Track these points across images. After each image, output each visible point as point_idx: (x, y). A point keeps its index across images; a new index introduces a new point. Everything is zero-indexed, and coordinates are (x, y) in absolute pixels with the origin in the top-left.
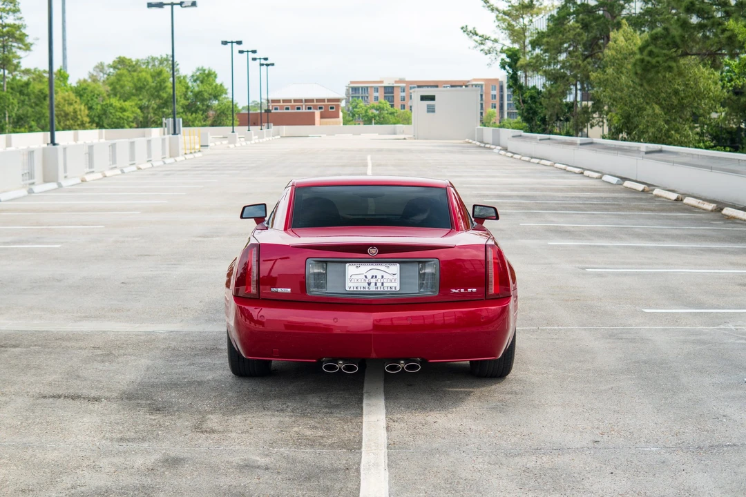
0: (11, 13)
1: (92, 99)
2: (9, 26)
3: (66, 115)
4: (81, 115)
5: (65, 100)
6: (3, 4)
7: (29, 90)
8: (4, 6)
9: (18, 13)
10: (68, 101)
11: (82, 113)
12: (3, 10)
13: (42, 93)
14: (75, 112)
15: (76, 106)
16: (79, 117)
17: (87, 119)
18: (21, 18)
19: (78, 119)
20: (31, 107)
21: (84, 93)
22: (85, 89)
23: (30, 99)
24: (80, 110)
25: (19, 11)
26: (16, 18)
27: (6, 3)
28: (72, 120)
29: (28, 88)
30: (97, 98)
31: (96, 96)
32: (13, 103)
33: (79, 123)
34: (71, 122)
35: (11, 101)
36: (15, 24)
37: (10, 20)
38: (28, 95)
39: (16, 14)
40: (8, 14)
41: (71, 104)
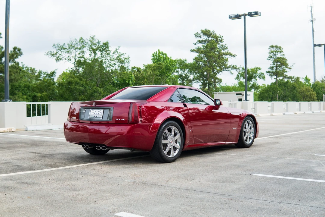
0: (279, 53)
1: (319, 90)
2: (278, 58)
3: (307, 96)
4: (313, 96)
5: (307, 90)
6: (276, 49)
7: (288, 85)
8: (276, 50)
9: (282, 53)
10: (308, 90)
11: (314, 96)
12: (276, 52)
13: (294, 86)
14: (310, 95)
15: (311, 92)
16: (312, 97)
17: (316, 98)
18: (283, 55)
19: (312, 98)
20: (289, 92)
21: (316, 87)
22: (316, 85)
23: (288, 89)
24: (313, 94)
25: (282, 52)
26: (281, 54)
27: (277, 49)
28: (309, 98)
29: (287, 84)
30: (321, 89)
31: (321, 88)
32: (279, 90)
33: (312, 100)
34: (309, 99)
35: (279, 89)
36: (280, 57)
37: (279, 55)
38: (287, 87)
39: (281, 53)
40: (278, 53)
41: (309, 91)
